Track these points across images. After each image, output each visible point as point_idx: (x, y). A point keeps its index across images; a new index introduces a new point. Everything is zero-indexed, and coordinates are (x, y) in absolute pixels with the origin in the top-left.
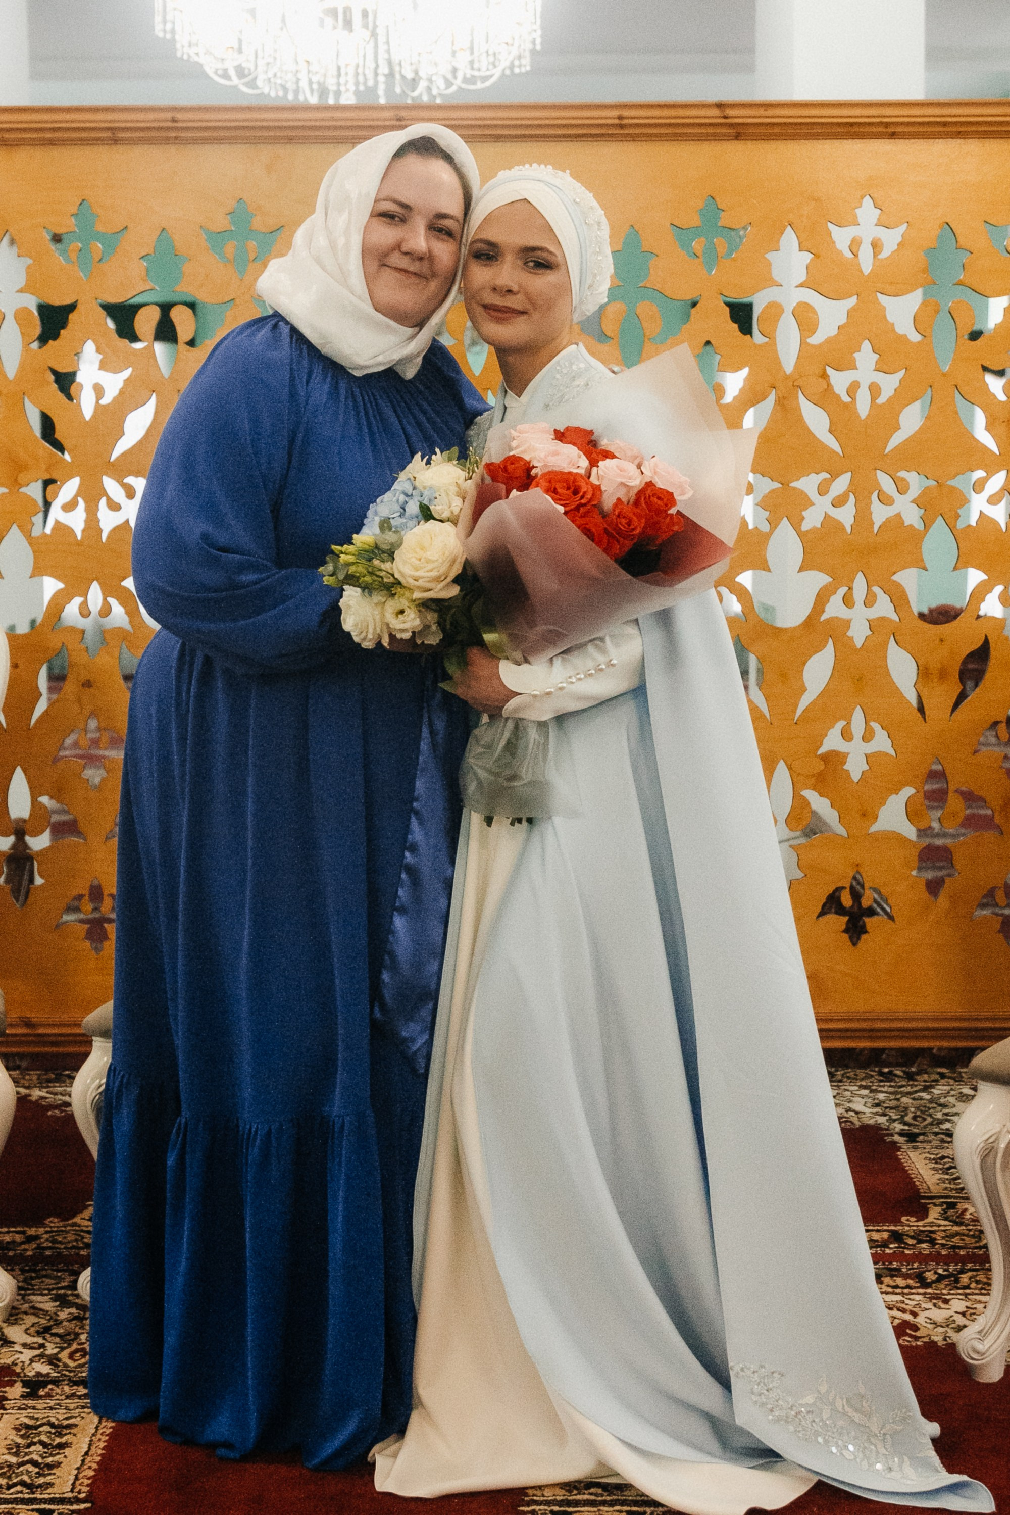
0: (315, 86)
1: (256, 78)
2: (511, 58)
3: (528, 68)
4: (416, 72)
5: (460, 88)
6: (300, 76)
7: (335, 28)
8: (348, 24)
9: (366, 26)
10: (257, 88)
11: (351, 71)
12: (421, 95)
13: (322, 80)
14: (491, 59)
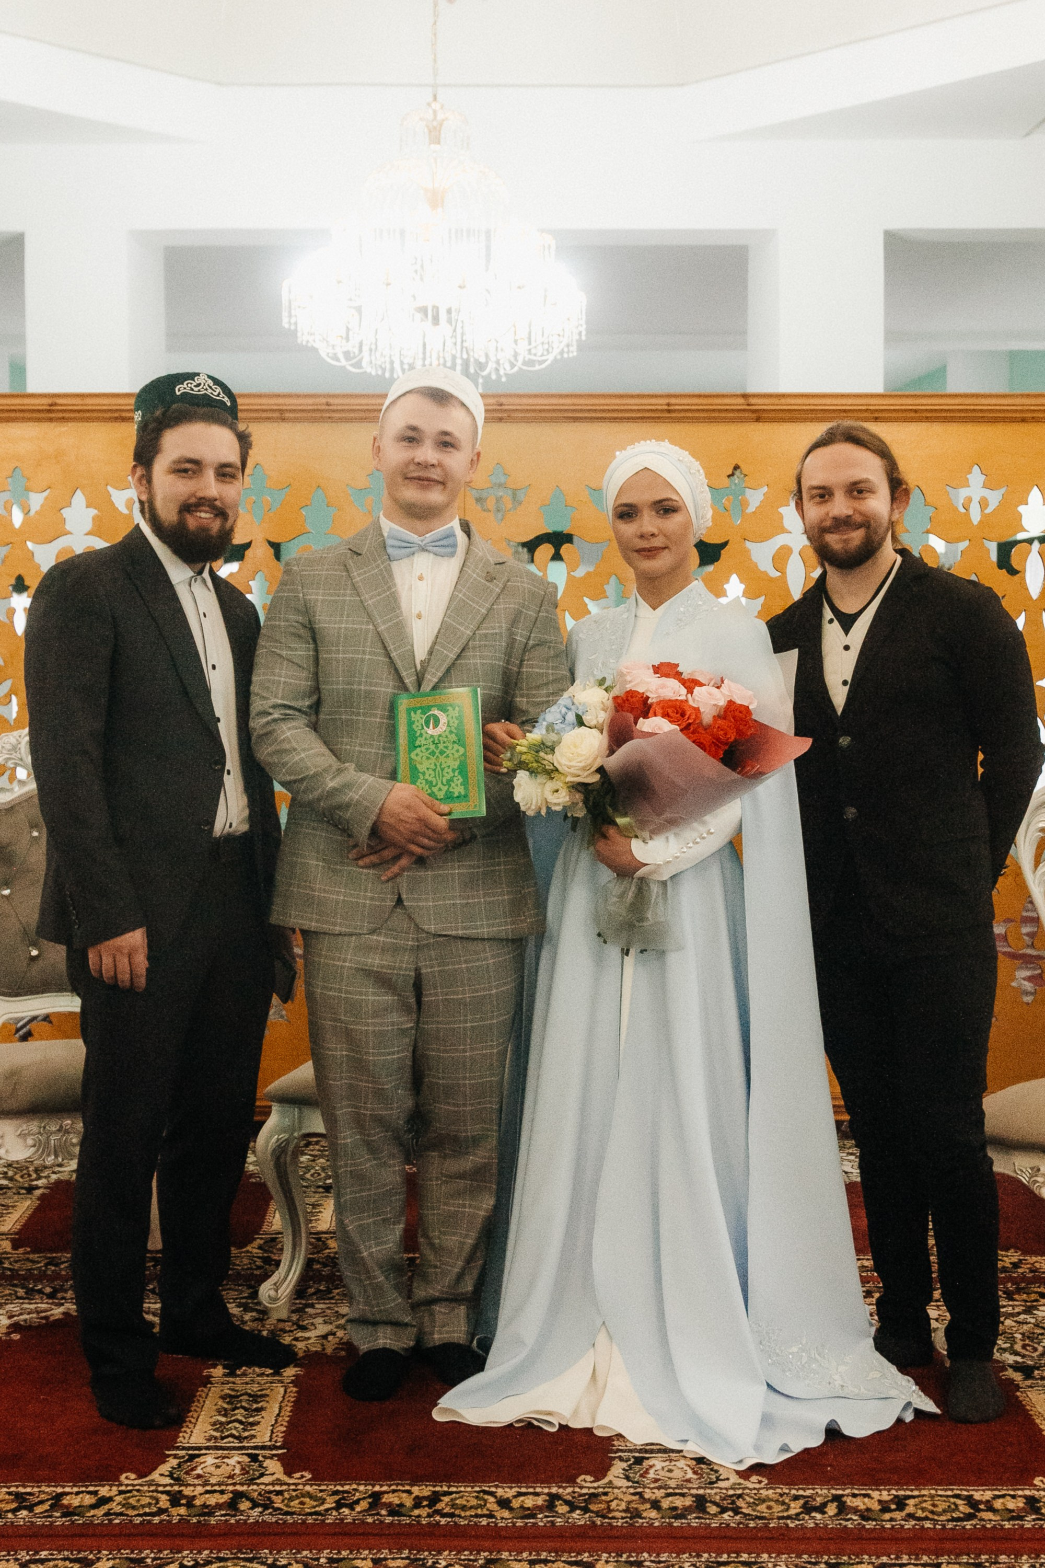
0: (406, 367)
1: (362, 358)
2: (562, 345)
3: (575, 354)
4: (487, 356)
5: (520, 369)
6: (393, 358)
7: (422, 320)
8: (436, 320)
9: (449, 321)
10: (361, 367)
11: (434, 356)
12: (490, 374)
13: (411, 361)
14: (546, 346)
